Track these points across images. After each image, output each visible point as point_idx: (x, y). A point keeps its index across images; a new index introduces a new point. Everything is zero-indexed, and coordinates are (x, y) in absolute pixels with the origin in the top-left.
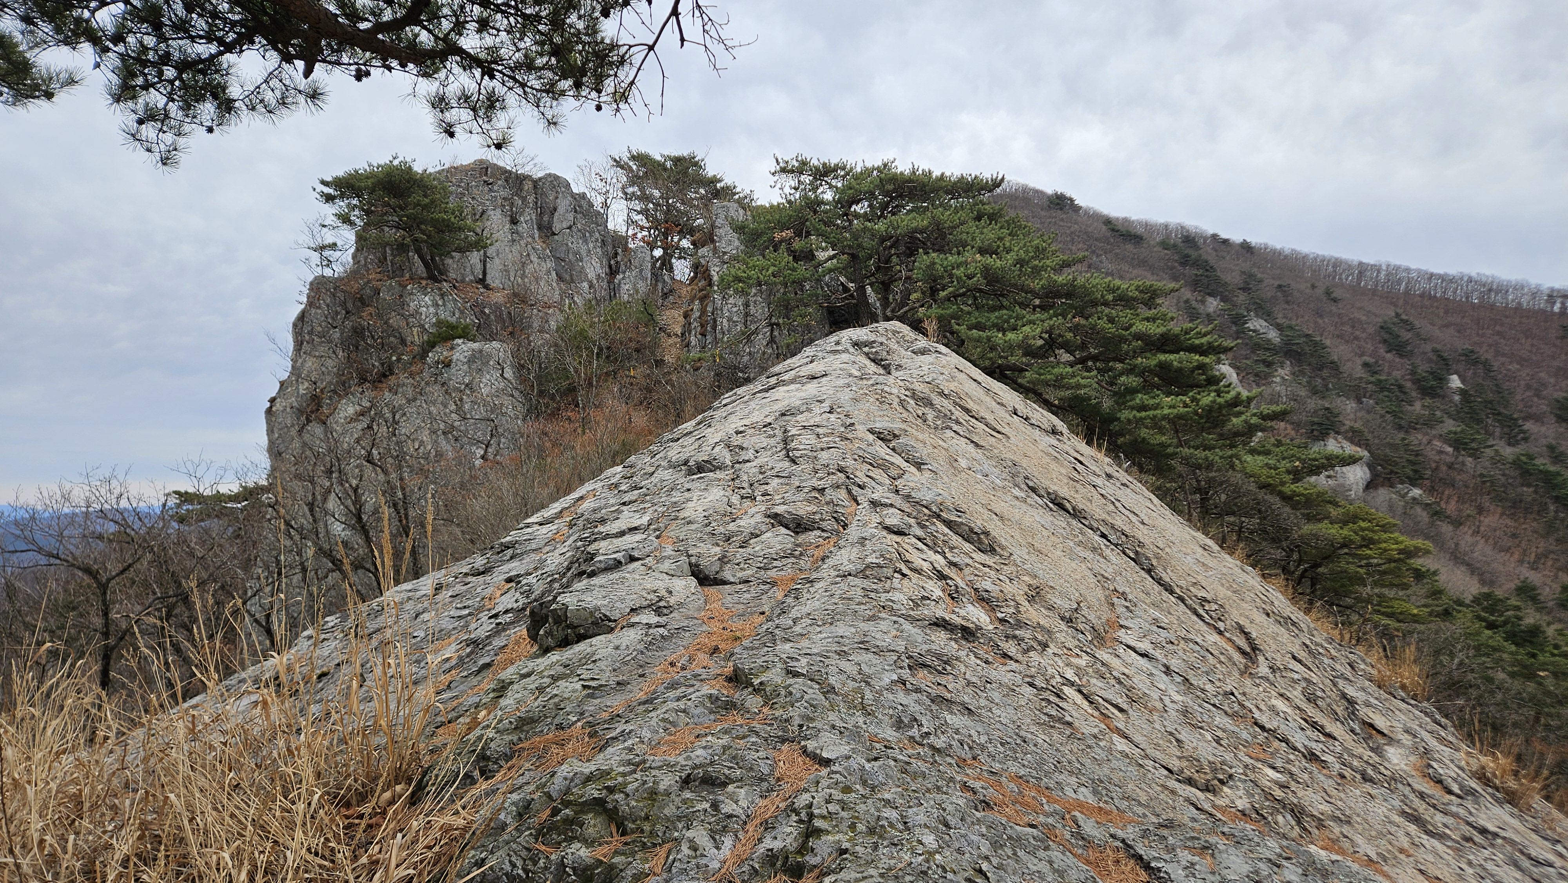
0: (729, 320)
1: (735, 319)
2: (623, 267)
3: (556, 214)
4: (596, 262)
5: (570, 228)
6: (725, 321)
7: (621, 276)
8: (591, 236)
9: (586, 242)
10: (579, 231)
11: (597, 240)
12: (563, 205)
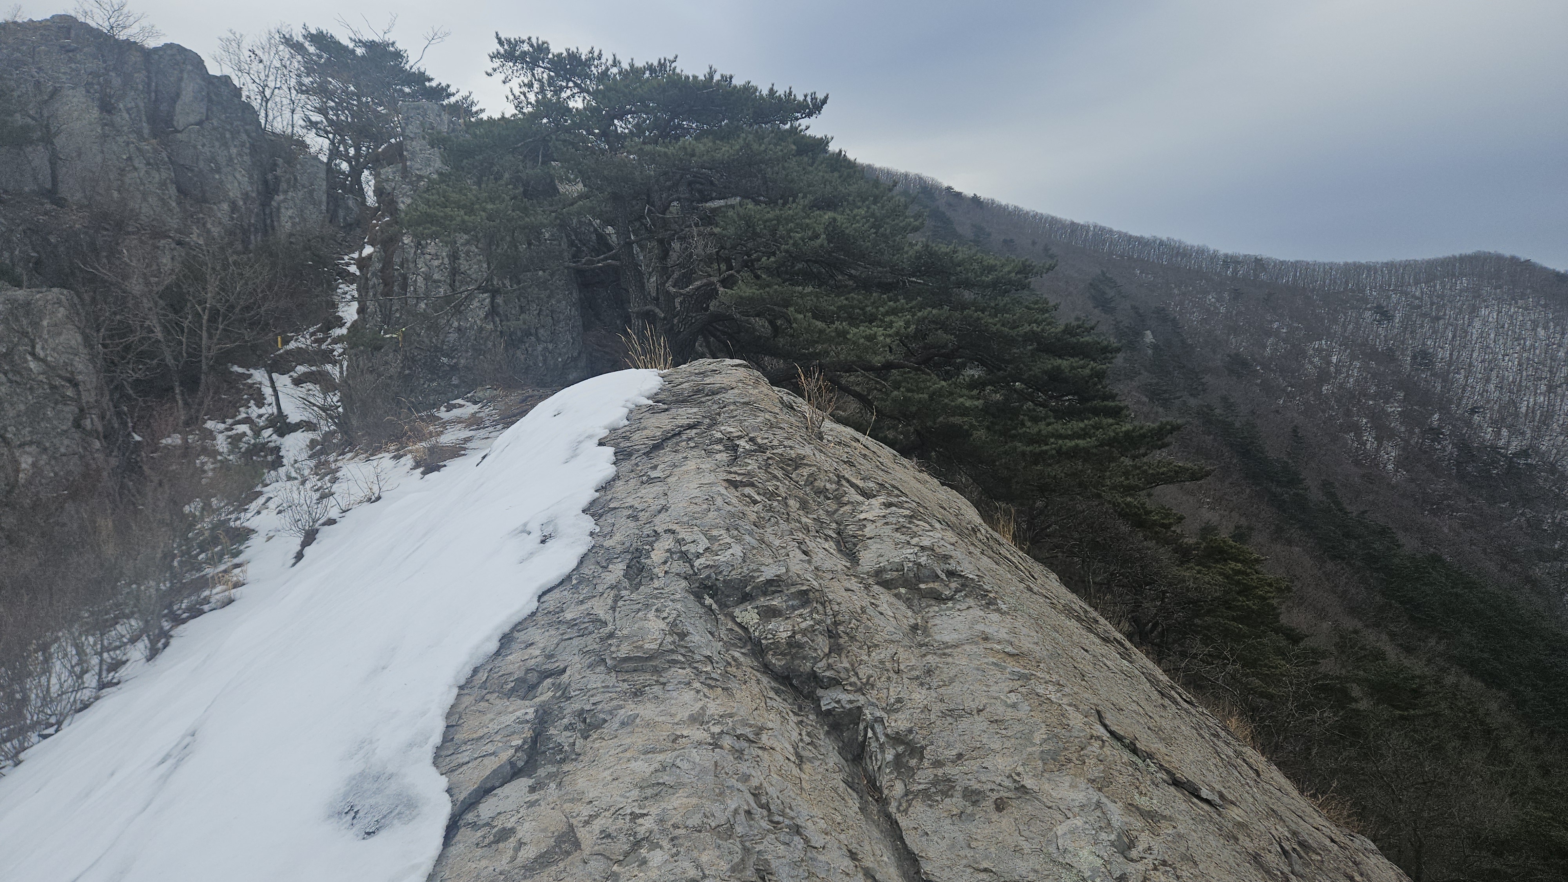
0: (427, 278)
1: (436, 276)
2: (284, 186)
3: (180, 102)
4: (242, 176)
5: (200, 123)
6: (420, 279)
7: (282, 197)
8: (233, 138)
9: (225, 145)
10: (214, 129)
11: (243, 145)
12: (189, 89)
